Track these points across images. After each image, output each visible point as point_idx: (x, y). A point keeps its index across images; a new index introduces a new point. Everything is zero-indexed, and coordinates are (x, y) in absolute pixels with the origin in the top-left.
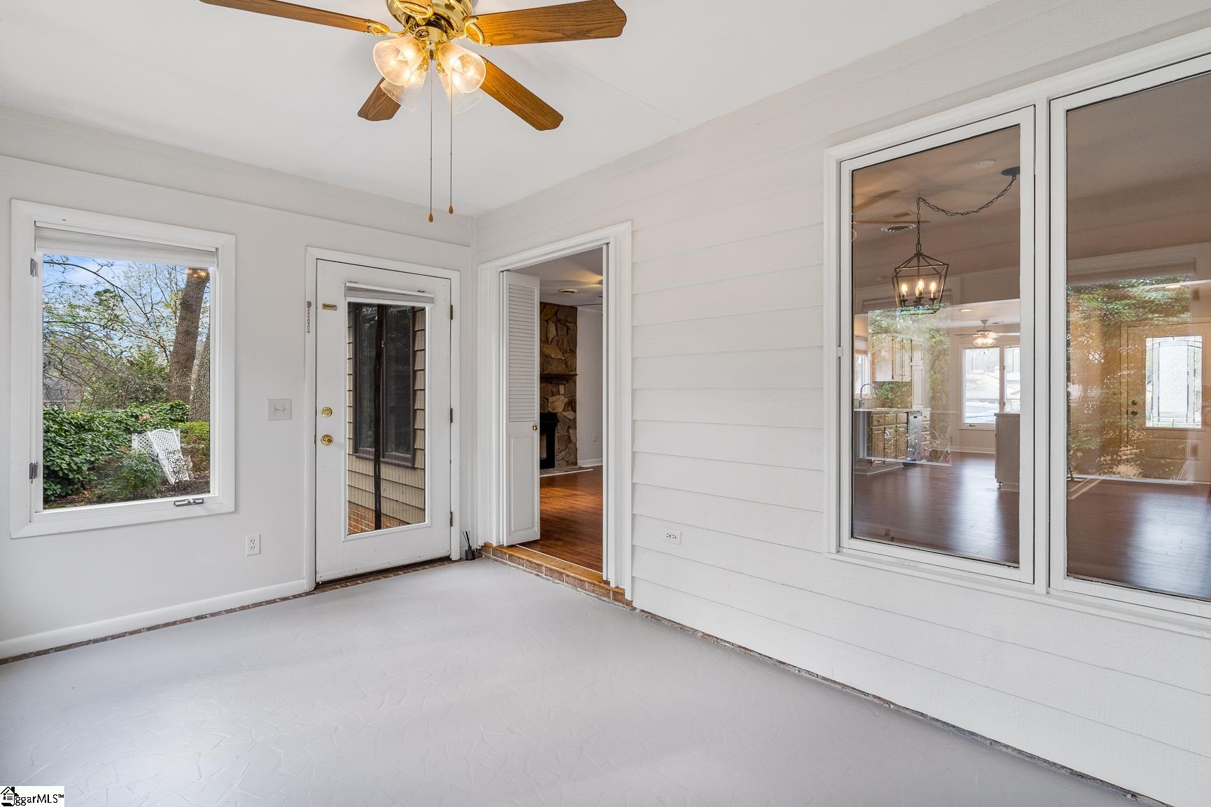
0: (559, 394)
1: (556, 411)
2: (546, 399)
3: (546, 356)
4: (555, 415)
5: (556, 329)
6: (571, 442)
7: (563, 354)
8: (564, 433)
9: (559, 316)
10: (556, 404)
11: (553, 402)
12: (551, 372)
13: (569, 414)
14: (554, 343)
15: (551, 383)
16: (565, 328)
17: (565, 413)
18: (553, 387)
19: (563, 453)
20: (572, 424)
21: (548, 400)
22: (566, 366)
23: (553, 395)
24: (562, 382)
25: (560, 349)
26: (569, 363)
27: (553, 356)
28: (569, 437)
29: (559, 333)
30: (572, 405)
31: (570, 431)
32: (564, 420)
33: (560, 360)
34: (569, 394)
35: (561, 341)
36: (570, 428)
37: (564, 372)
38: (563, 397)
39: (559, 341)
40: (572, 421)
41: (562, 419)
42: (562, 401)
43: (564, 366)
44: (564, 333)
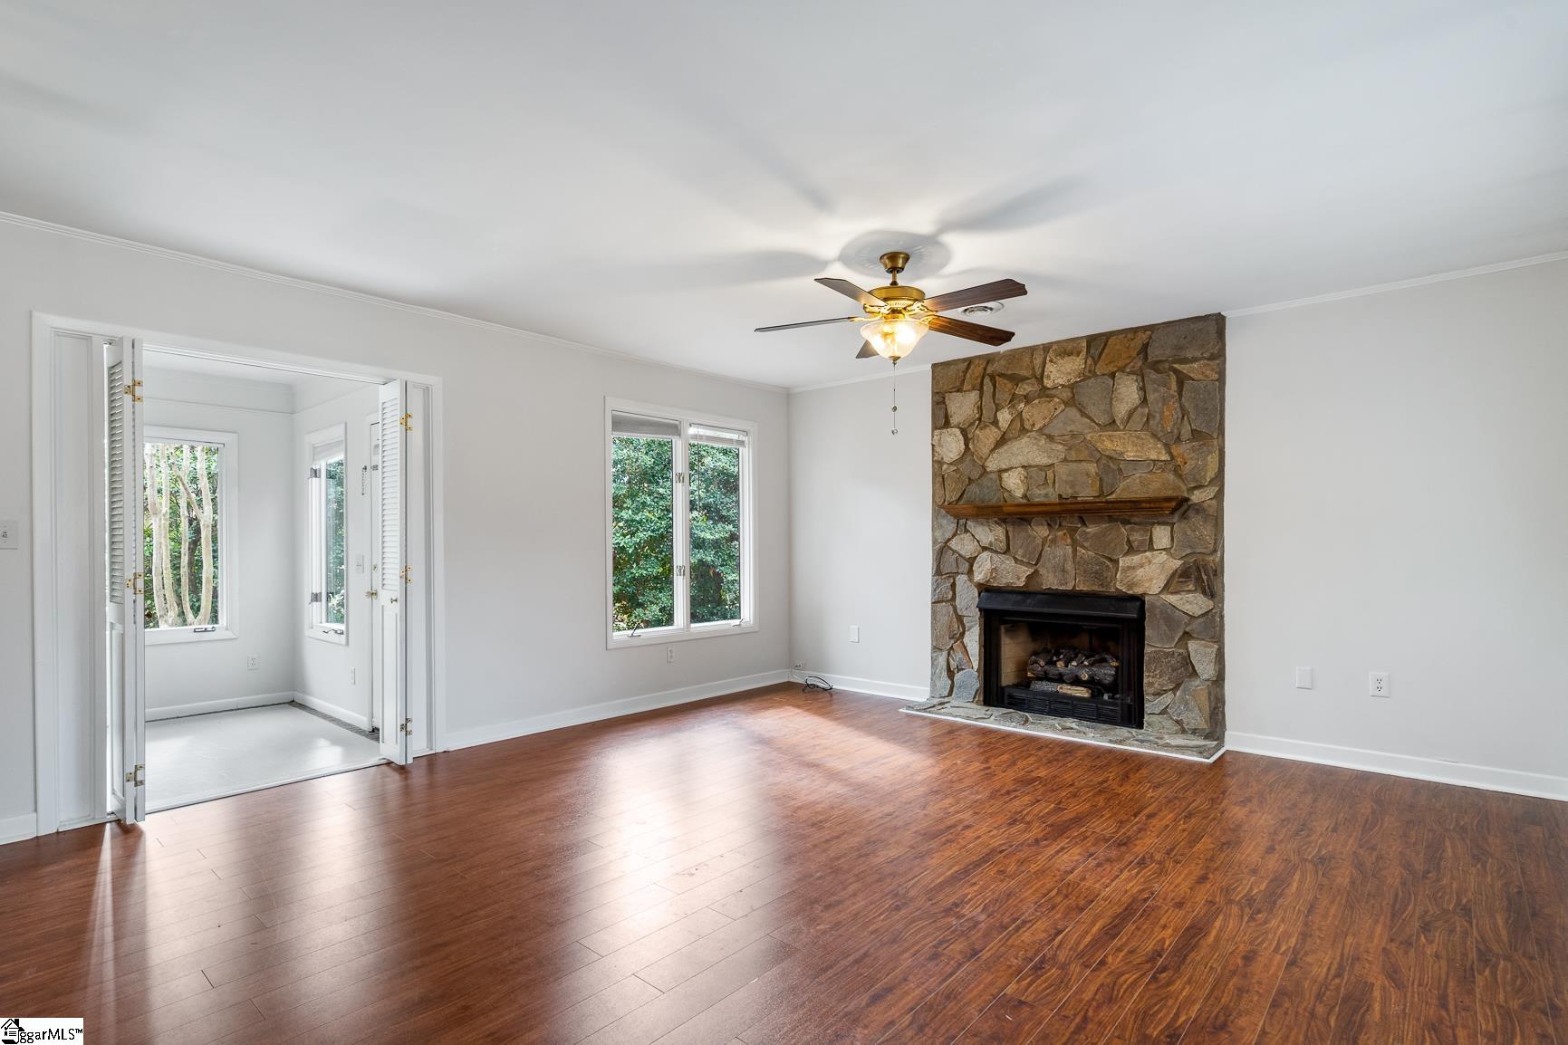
0: (1151, 548)
1: (1138, 591)
2: (1111, 560)
3: (1111, 458)
4: (1139, 600)
5: (1143, 389)
6: (1194, 673)
7: (1167, 446)
8: (1169, 647)
9: (1154, 354)
10: (1140, 572)
11: (1130, 568)
12: (1126, 496)
13: (1191, 603)
14: (1138, 419)
15: (1125, 522)
16: (1173, 377)
17: (1172, 599)
18: (1132, 530)
19: (1167, 699)
20: (1212, 627)
21: (1116, 562)
22: (1179, 476)
23: (1131, 550)
24: (1161, 520)
25: (1154, 435)
26: (1187, 469)
27: (1130, 455)
28: (1187, 661)
29: (1151, 397)
30: (1205, 577)
31: (1192, 645)
32: (1170, 617)
33: (1154, 461)
34: (1191, 547)
35: (1158, 418)
36: (1193, 638)
37: (1170, 493)
38: (1164, 556)
39: (1154, 417)
40: (1201, 620)
41: (1161, 613)
42: (1163, 565)
43: (1171, 477)
44: (1172, 392)
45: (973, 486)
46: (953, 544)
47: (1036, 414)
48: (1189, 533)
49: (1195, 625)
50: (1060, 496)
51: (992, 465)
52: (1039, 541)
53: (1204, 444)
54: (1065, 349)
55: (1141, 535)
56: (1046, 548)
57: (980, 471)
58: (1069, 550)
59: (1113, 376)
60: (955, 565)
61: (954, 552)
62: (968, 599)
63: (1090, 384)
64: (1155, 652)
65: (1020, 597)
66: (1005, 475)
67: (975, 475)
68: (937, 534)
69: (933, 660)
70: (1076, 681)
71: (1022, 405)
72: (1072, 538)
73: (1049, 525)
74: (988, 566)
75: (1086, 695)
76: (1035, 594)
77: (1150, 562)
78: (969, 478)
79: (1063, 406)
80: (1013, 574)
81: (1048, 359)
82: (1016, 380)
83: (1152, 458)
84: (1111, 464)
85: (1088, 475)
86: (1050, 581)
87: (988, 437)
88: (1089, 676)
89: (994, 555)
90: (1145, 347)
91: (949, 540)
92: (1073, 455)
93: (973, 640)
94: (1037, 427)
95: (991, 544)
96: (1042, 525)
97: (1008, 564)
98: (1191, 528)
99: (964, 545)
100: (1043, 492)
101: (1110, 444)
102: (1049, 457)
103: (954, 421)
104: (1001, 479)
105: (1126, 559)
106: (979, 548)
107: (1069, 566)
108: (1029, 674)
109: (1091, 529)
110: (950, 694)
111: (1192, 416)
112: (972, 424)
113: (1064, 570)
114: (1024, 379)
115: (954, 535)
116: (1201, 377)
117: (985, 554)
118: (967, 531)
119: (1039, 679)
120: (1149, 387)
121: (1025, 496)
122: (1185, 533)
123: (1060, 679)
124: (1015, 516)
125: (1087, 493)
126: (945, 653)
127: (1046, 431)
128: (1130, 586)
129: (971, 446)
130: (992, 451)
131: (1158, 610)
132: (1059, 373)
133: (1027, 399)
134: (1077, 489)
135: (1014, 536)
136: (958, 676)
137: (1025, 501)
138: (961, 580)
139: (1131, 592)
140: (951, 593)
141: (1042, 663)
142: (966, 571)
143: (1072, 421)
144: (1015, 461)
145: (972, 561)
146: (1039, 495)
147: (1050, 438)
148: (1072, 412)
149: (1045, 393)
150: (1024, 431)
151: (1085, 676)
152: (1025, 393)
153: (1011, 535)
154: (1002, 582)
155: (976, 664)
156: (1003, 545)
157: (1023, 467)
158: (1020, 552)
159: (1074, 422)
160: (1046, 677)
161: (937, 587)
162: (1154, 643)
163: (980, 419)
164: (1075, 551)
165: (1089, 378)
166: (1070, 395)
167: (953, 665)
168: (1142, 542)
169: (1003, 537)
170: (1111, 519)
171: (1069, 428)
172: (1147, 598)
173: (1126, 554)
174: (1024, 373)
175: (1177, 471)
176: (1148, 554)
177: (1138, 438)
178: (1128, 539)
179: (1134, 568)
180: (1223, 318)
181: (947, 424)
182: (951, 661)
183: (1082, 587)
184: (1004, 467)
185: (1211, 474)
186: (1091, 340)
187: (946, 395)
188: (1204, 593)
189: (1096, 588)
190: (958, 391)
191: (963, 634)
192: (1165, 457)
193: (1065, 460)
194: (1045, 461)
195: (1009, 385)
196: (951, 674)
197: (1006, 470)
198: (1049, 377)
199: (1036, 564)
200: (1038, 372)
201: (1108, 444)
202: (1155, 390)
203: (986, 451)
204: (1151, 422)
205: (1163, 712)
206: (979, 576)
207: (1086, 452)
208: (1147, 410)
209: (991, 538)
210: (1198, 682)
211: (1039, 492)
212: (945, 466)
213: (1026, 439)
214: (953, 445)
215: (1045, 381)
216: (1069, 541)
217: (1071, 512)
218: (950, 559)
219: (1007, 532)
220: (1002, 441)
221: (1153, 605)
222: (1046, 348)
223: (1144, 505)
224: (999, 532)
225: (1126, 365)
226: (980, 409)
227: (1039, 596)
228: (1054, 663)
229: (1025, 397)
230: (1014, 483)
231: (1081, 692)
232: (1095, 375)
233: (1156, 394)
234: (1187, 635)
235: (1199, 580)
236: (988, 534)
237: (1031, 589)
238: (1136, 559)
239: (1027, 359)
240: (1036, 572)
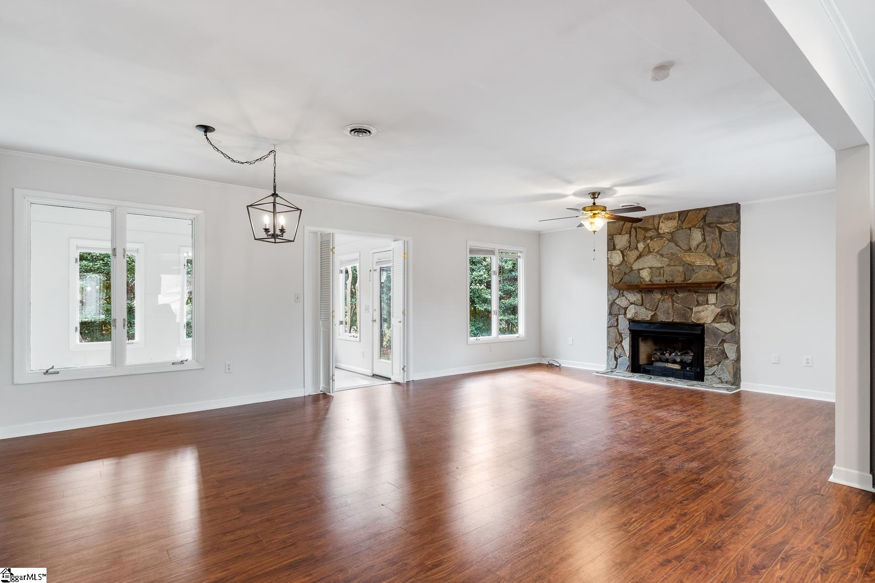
0: (707, 304)
1: (702, 322)
2: (689, 308)
3: (689, 264)
4: (702, 326)
5: (704, 235)
6: (727, 357)
7: (714, 259)
8: (715, 346)
9: (708, 220)
10: (702, 314)
11: (698, 312)
12: (696, 281)
13: (725, 327)
14: (702, 248)
15: (696, 292)
16: (717, 230)
17: (717, 325)
18: (699, 295)
19: (715, 368)
20: (735, 337)
21: (692, 309)
22: (720, 272)
23: (698, 304)
24: (711, 291)
25: (709, 255)
26: (723, 269)
27: (698, 263)
28: (723, 352)
29: (707, 238)
30: (731, 316)
31: (726, 345)
32: (715, 333)
33: (709, 266)
34: (725, 303)
35: (710, 247)
36: (726, 342)
37: (715, 280)
38: (713, 307)
39: (708, 247)
40: (730, 334)
41: (712, 331)
42: (712, 311)
43: (716, 273)
44: (716, 236)
45: (626, 276)
46: (617, 301)
47: (655, 245)
48: (724, 297)
49: (727, 336)
50: (666, 281)
51: (635, 267)
52: (657, 300)
53: (731, 259)
54: (668, 217)
55: (703, 298)
56: (660, 303)
57: (630, 269)
58: (671, 304)
59: (690, 229)
60: (618, 310)
61: (618, 305)
62: (624, 325)
63: (680, 232)
64: (709, 348)
65: (648, 325)
66: (641, 271)
67: (627, 271)
68: (610, 297)
69: (608, 353)
70: (674, 362)
71: (649, 241)
72: (672, 299)
73: (661, 293)
74: (633, 311)
75: (679, 368)
76: (655, 323)
77: (707, 309)
78: (625, 273)
79: (667, 242)
80: (645, 315)
81: (661, 221)
82: (646, 230)
83: (708, 264)
84: (689, 267)
85: (679, 271)
86: (662, 318)
87: (633, 254)
88: (681, 360)
89: (636, 306)
90: (705, 217)
91: (615, 300)
92: (672, 263)
93: (626, 344)
94: (656, 251)
95: (635, 301)
96: (658, 293)
97: (643, 310)
98: (725, 294)
99: (622, 302)
100: (659, 279)
101: (689, 258)
102: (662, 264)
103: (617, 247)
104: (639, 273)
105: (697, 307)
106: (629, 303)
107: (671, 311)
108: (653, 359)
109: (681, 295)
110: (616, 367)
111: (725, 247)
112: (627, 249)
113: (668, 313)
114: (650, 230)
115: (618, 297)
116: (729, 230)
117: (632, 306)
118: (623, 296)
119: (657, 361)
120: (706, 234)
121: (650, 281)
122: (722, 297)
123: (667, 361)
124: (646, 289)
125: (679, 280)
126: (614, 350)
127: (660, 252)
128: (698, 320)
129: (625, 258)
130: (635, 260)
131: (710, 330)
132: (666, 227)
133: (651, 238)
134: (674, 278)
135: (645, 299)
136: (619, 360)
137: (650, 283)
138: (621, 317)
139: (698, 322)
140: (616, 323)
141: (659, 354)
142: (623, 313)
143: (671, 248)
144: (646, 265)
145: (626, 309)
146: (657, 280)
147: (662, 255)
148: (672, 244)
149: (659, 236)
150: (650, 252)
151: (678, 360)
152: (650, 236)
153: (644, 297)
154: (640, 318)
155: (628, 354)
156: (640, 302)
157: (649, 268)
158: (648, 305)
159: (672, 248)
160: (660, 360)
161: (610, 320)
162: (709, 344)
163: (629, 247)
164: (673, 305)
165: (680, 229)
166: (671, 237)
167: (617, 355)
168: (703, 301)
169: (640, 299)
170: (689, 291)
171: (670, 251)
172: (705, 325)
173: (696, 306)
174: (650, 227)
175: (719, 270)
176: (706, 306)
177: (701, 256)
178: (697, 300)
179: (700, 312)
180: (739, 205)
181: (614, 249)
182: (616, 353)
183: (676, 320)
184: (641, 268)
185: (734, 272)
186: (680, 213)
187: (614, 236)
188: (731, 323)
189: (683, 321)
190: (619, 234)
191: (622, 341)
192: (713, 264)
193: (669, 265)
194: (659, 265)
195: (643, 232)
196: (616, 359)
197: (642, 269)
198: (661, 229)
199: (655, 310)
200: (656, 226)
201: (688, 258)
202: (709, 235)
203: (632, 261)
204: (707, 249)
205: (713, 374)
206: (629, 316)
207: (678, 262)
208: (705, 244)
209: (635, 299)
210: (728, 361)
211: (656, 279)
212: (613, 267)
213: (651, 256)
214: (617, 258)
215: (660, 230)
216: (670, 300)
217: (671, 288)
218: (615, 308)
219: (642, 296)
220: (640, 257)
221: (708, 328)
222: (660, 216)
223: (703, 285)
224: (639, 296)
225: (696, 225)
226: (630, 242)
227: (657, 324)
228: (665, 354)
229: (650, 237)
230: (645, 275)
231: (677, 367)
232: (682, 228)
233: (710, 237)
234: (723, 341)
235: (729, 317)
236: (634, 297)
237: (653, 321)
238: (701, 308)
239: (651, 221)
240: (655, 313)
